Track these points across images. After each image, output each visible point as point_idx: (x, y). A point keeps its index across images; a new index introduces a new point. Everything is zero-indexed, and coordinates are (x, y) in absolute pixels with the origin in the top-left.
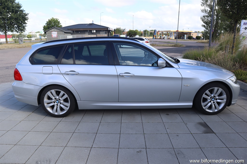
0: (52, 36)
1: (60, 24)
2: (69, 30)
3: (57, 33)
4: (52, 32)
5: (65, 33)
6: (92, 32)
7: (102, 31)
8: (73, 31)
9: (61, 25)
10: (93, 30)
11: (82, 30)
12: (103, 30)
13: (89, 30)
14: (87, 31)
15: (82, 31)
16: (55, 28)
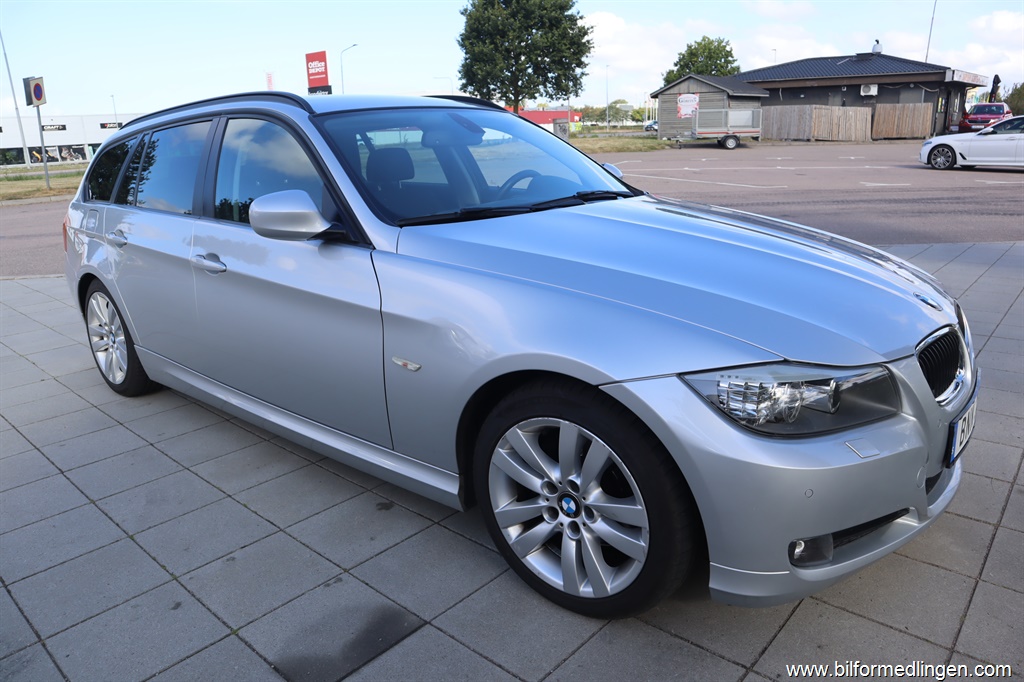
0: (677, 110)
1: (730, 62)
2: (755, 86)
3: (697, 100)
4: (680, 94)
5: (731, 98)
6: (862, 94)
7: (912, 86)
8: (773, 92)
9: (735, 65)
10: (867, 85)
11: (815, 84)
12: (918, 85)
13: (847, 86)
14: (836, 89)
15: (812, 88)
16: (692, 81)
